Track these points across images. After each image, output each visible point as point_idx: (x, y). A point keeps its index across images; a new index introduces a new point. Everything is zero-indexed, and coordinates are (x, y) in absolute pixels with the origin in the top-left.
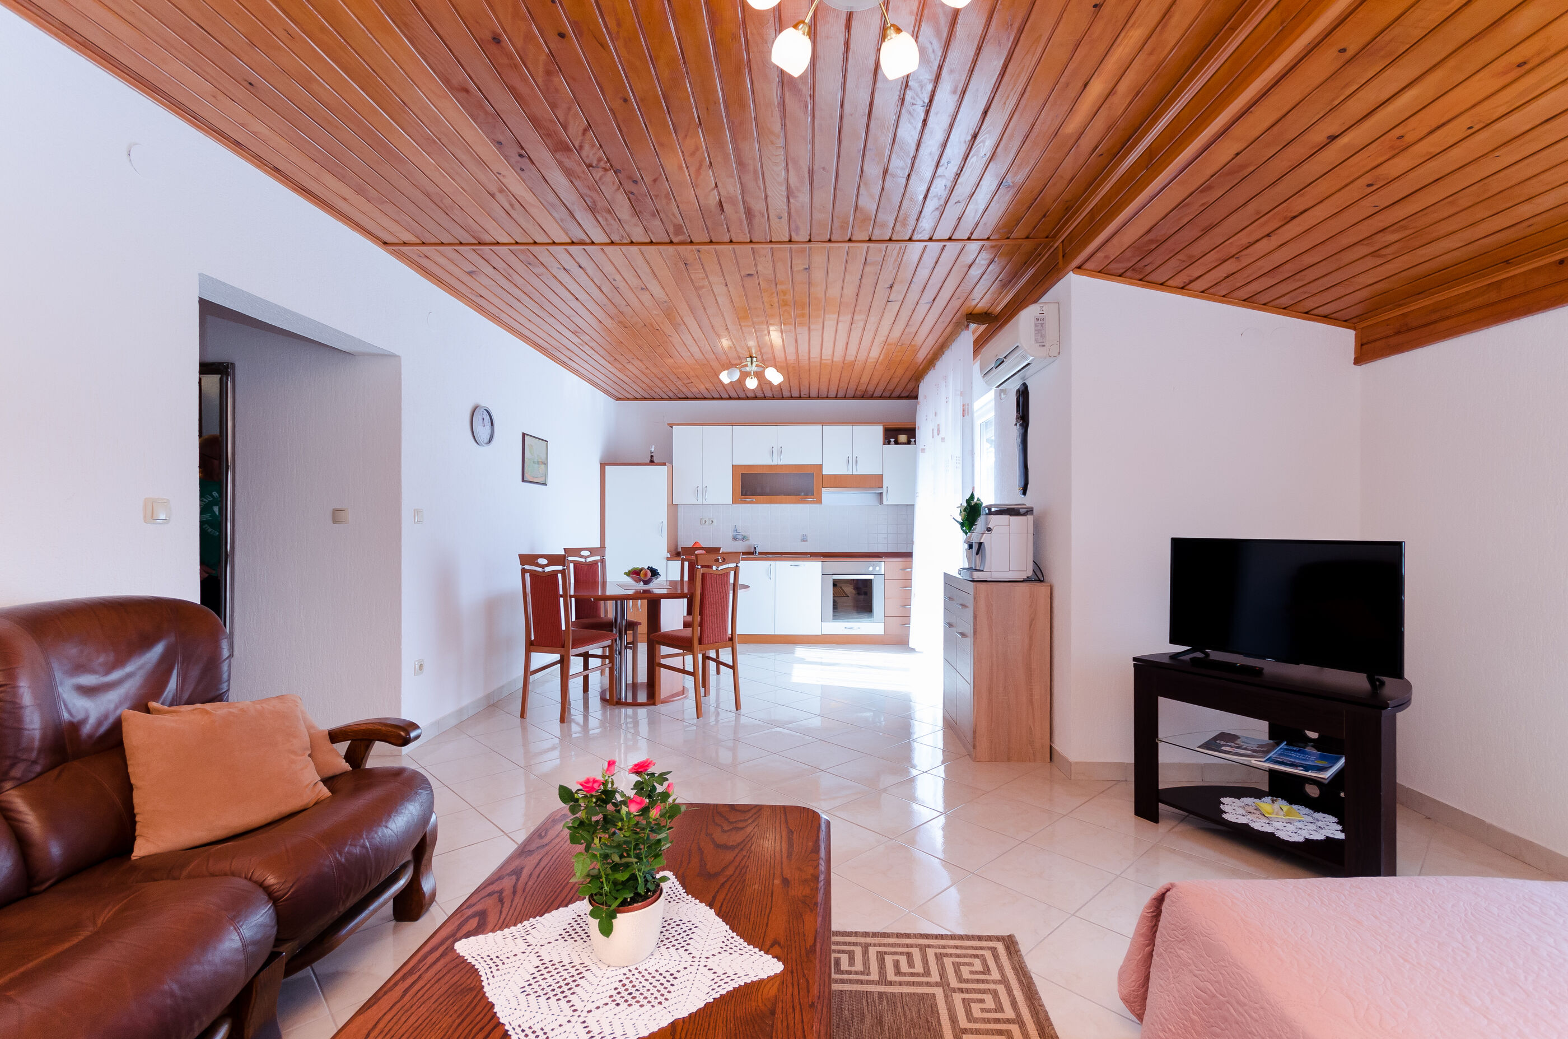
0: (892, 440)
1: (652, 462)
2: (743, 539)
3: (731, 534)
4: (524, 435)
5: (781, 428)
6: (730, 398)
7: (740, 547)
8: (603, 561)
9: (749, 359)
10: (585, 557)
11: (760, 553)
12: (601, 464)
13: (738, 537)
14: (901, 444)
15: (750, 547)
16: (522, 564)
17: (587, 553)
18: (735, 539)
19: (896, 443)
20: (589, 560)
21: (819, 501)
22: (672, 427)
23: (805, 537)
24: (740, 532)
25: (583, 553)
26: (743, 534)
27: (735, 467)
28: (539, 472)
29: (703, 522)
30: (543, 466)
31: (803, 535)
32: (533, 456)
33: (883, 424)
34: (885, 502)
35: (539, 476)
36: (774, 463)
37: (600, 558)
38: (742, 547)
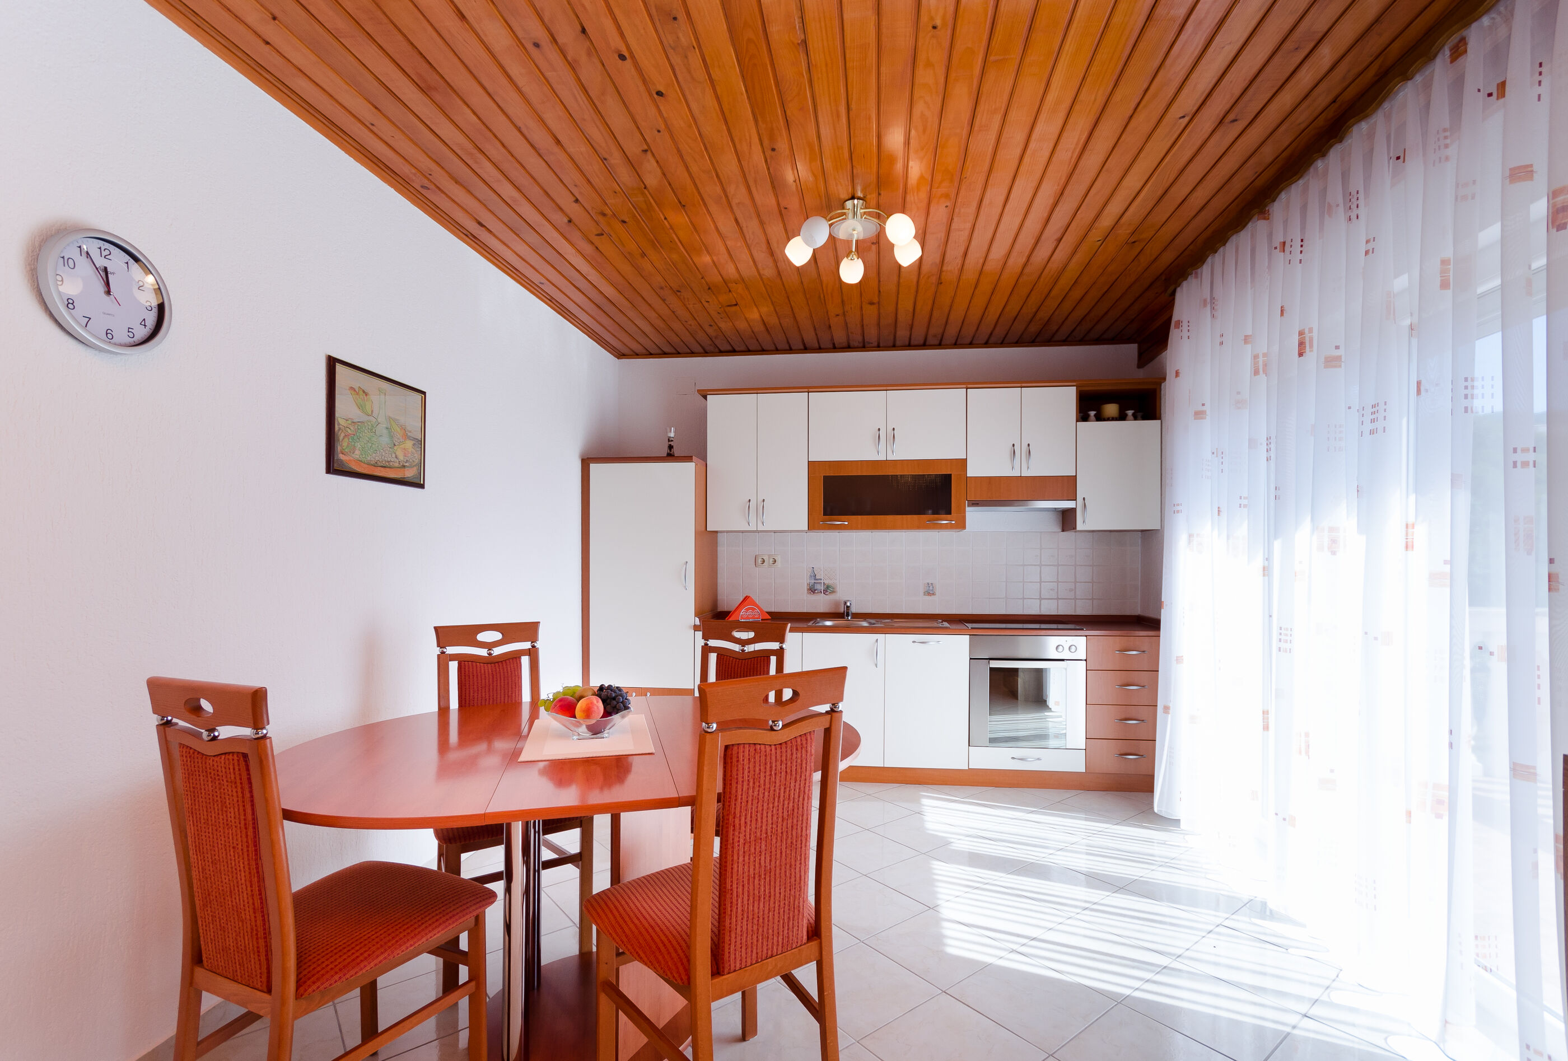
0: (1092, 413)
1: (670, 456)
2: (825, 592)
3: (805, 581)
4: (332, 368)
5: (893, 395)
6: (806, 349)
7: (819, 604)
8: (533, 653)
9: (849, 202)
10: (490, 646)
11: (855, 617)
12: (582, 461)
13: (818, 587)
14: (1108, 419)
15: (837, 604)
17: (495, 636)
18: (812, 590)
19: (1099, 418)
20: (497, 651)
21: (961, 525)
22: (705, 398)
23: (931, 588)
24: (821, 579)
25: (483, 637)
26: (826, 582)
27: (813, 466)
28: (394, 456)
29: (760, 561)
30: (409, 444)
31: (928, 584)
32: (371, 418)
33: (1074, 384)
34: (1080, 526)
35: (397, 465)
36: (882, 457)
37: (527, 645)
38: (823, 604)
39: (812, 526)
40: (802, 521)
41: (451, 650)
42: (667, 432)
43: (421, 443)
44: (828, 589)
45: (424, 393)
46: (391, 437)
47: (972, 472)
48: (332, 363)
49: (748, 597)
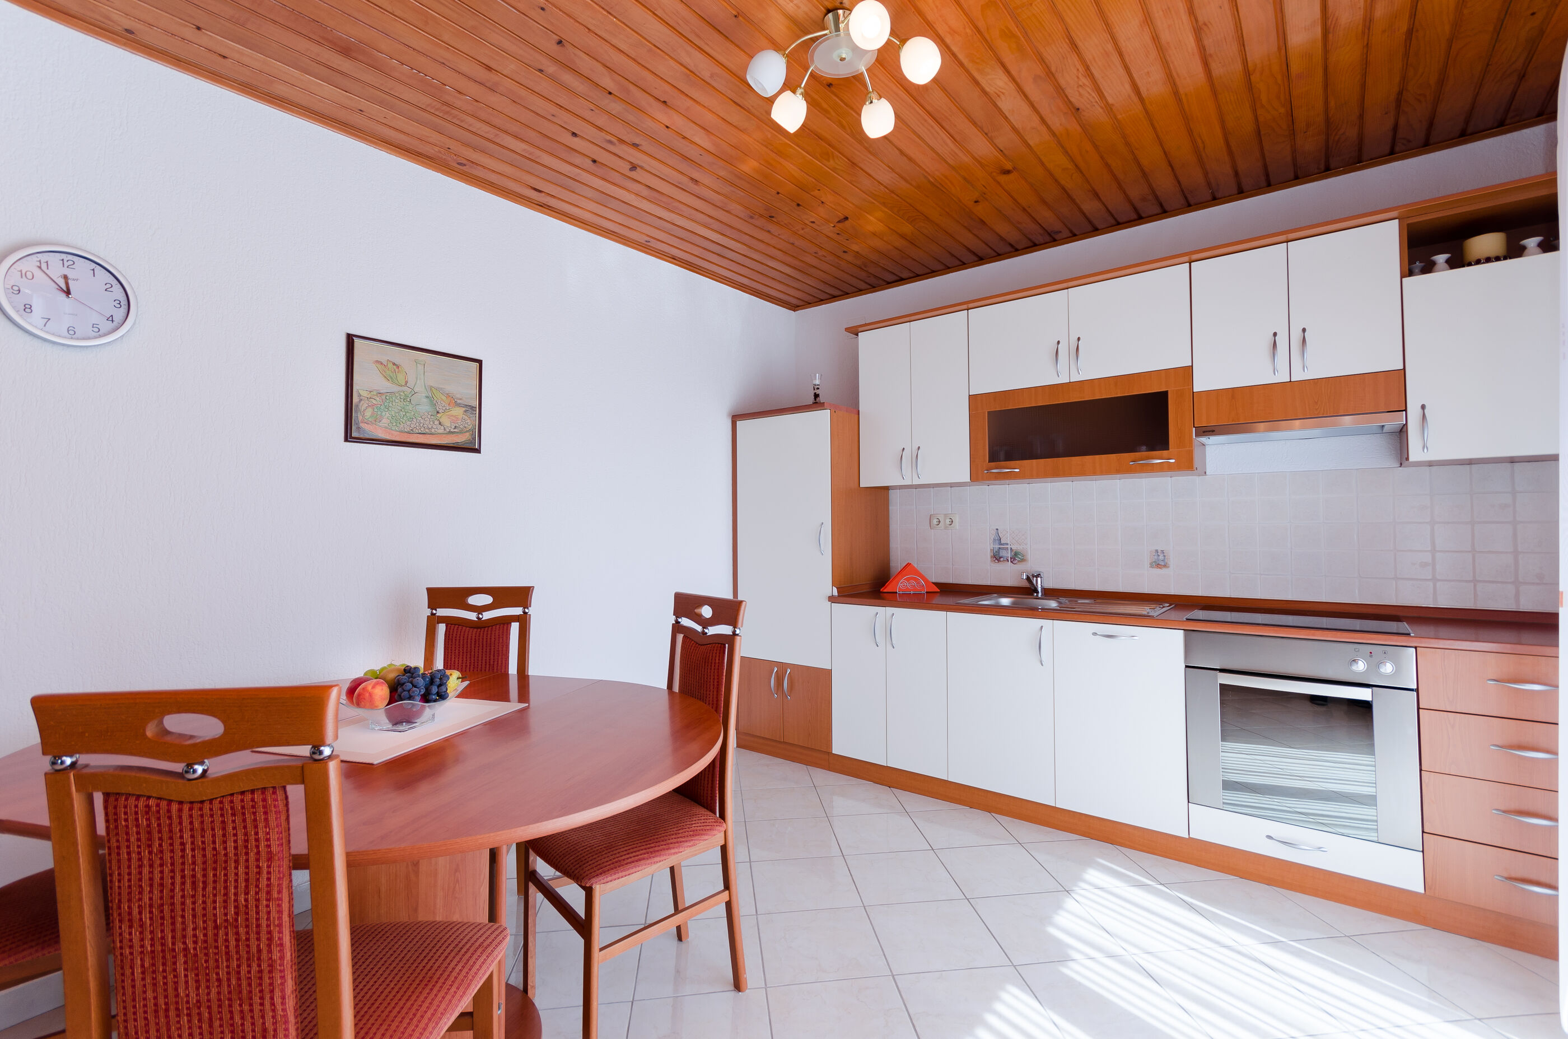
0: (1442, 258)
1: (814, 403)
2: (1013, 559)
3: (988, 547)
4: (350, 343)
6: (981, 259)
7: (1001, 573)
8: (524, 621)
10: (480, 609)
11: (1050, 593)
12: (732, 418)
13: (1003, 553)
14: (1478, 262)
17: (486, 599)
18: (997, 557)
19: (1458, 262)
20: (487, 615)
21: (1186, 463)
22: (857, 336)
23: (1161, 557)
24: (1007, 544)
25: (475, 600)
26: (1014, 548)
27: (973, 399)
28: (437, 422)
29: (935, 521)
30: (458, 411)
31: (1157, 551)
32: (405, 388)
33: (1394, 214)
34: (1416, 453)
35: (441, 431)
36: (1064, 379)
37: (518, 611)
38: (1008, 575)
39: (977, 475)
40: (964, 471)
41: (441, 612)
42: (812, 381)
43: (477, 410)
44: (1016, 557)
45: (480, 362)
46: (433, 403)
47: (1200, 385)
48: (350, 339)
49: (909, 564)
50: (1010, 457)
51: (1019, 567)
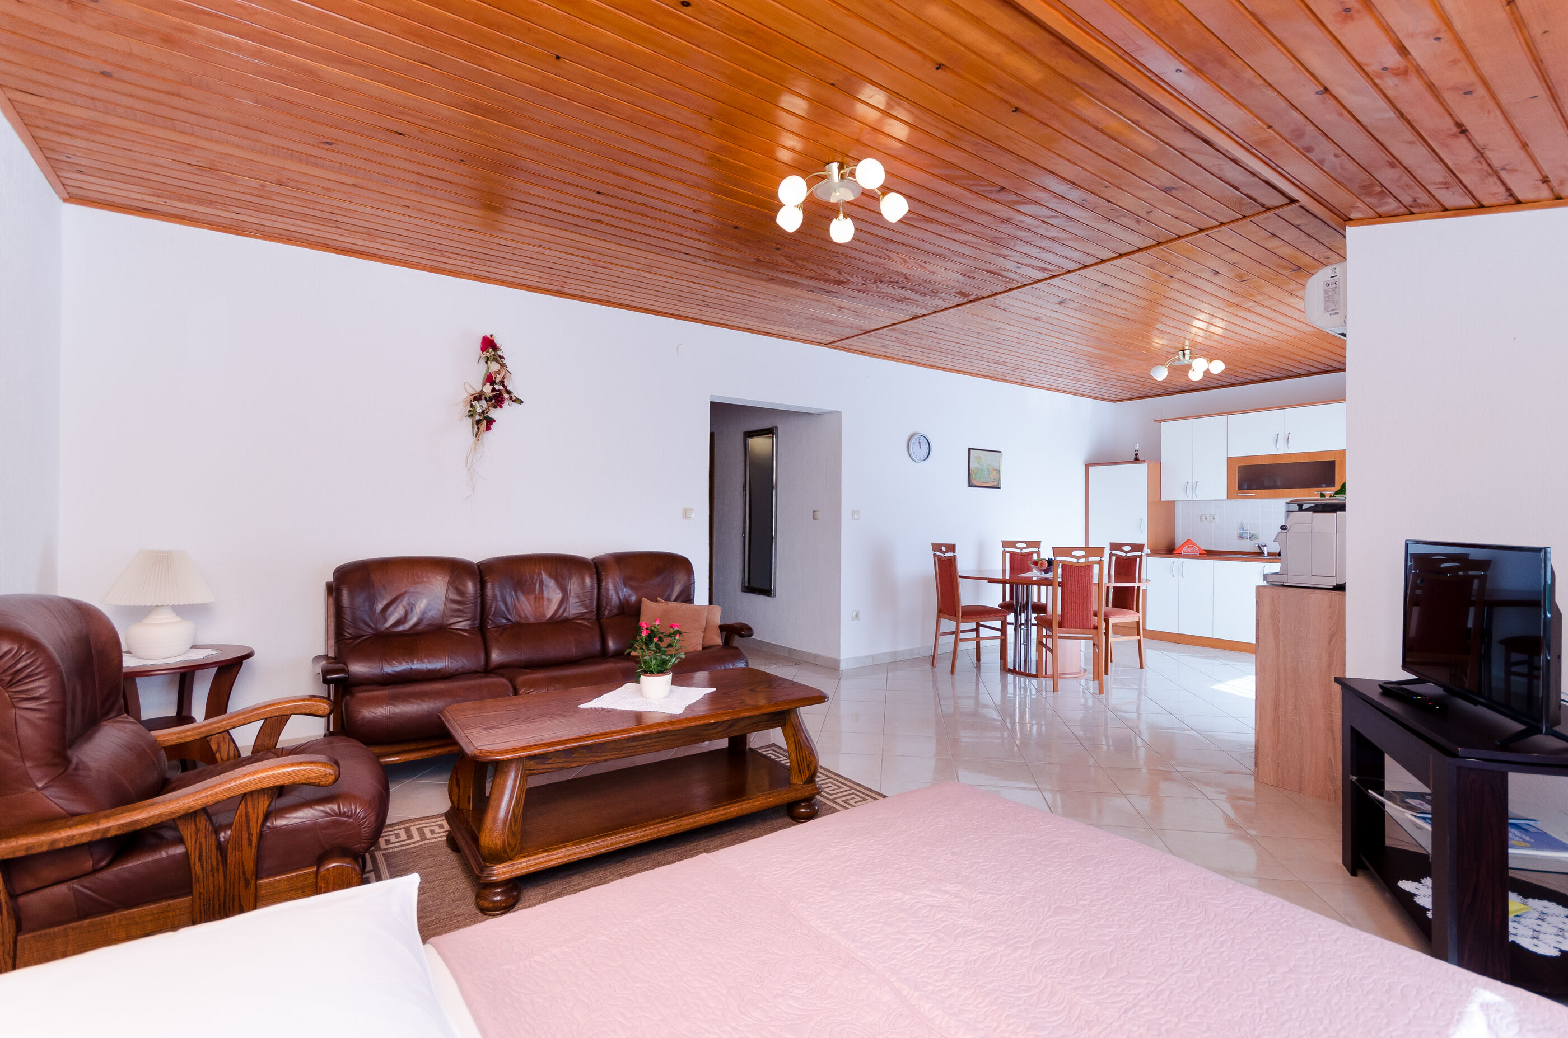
1: (1137, 460)
2: (1250, 538)
3: (1236, 532)
4: (970, 449)
5: (1287, 412)
7: (1247, 546)
9: (1181, 353)
10: (1021, 549)
11: (1271, 554)
12: (1086, 465)
13: (1244, 535)
16: (934, 550)
17: (1024, 545)
18: (1241, 537)
20: (1024, 551)
22: (1161, 423)
24: (1247, 530)
25: (1018, 545)
26: (1251, 532)
27: (1230, 460)
28: (991, 478)
29: (1204, 518)
30: (995, 473)
32: (983, 465)
35: (992, 481)
36: (1281, 452)
37: (1036, 550)
38: (1249, 546)
39: (1230, 496)
40: (1223, 494)
41: (1007, 549)
42: (1135, 446)
43: (998, 471)
45: (1001, 453)
46: (990, 471)
49: (1189, 540)
50: (1249, 488)
51: (1254, 542)
